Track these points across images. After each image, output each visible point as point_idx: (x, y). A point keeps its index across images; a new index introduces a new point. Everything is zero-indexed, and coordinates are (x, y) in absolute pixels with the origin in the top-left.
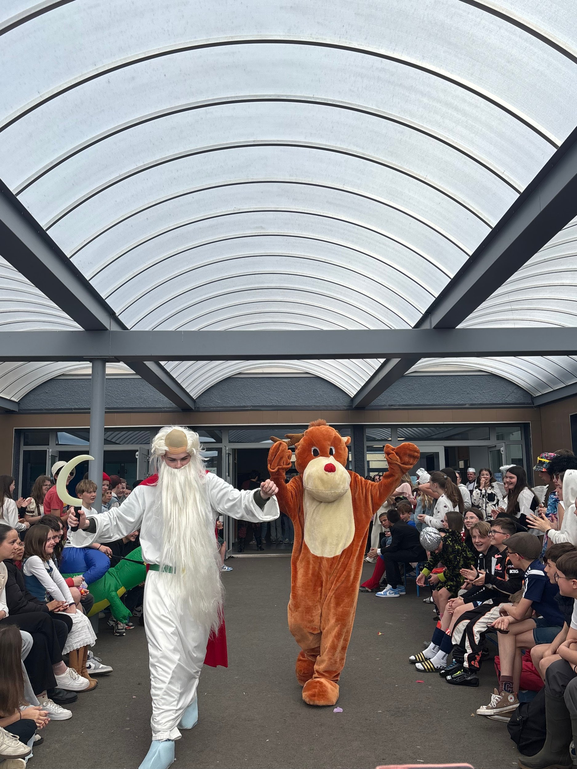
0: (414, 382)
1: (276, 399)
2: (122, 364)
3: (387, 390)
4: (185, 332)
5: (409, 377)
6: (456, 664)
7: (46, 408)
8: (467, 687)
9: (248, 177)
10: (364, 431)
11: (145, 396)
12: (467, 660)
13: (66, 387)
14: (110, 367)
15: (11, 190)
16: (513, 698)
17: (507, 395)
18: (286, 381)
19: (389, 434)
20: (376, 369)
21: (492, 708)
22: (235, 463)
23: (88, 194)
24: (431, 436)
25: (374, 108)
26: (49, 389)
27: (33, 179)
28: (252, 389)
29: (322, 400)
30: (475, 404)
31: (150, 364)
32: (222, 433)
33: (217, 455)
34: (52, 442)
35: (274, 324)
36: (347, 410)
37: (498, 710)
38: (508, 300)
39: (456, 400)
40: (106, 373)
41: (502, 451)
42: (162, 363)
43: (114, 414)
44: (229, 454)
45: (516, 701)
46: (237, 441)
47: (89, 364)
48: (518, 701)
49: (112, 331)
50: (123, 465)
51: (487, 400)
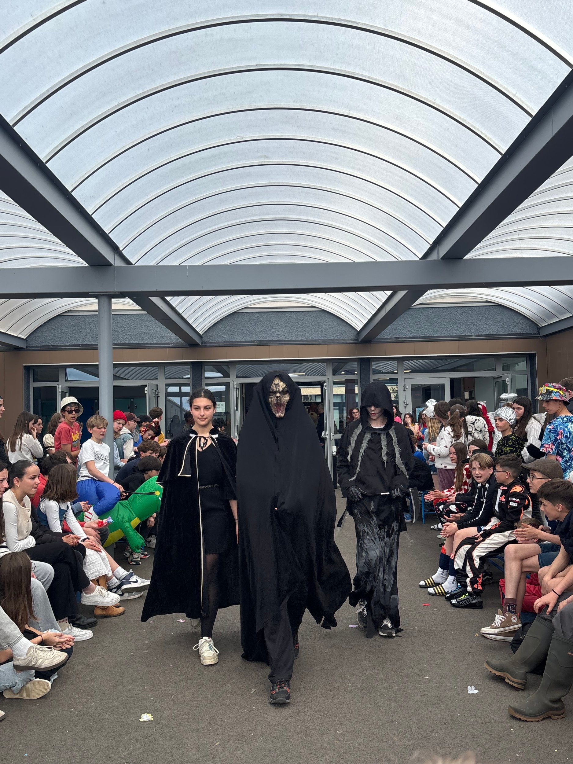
0: (420, 314)
1: (282, 333)
2: (127, 300)
3: (394, 322)
4: (190, 266)
5: (416, 310)
6: (461, 588)
7: (54, 344)
8: (472, 610)
9: (251, 104)
10: (370, 366)
11: (151, 331)
12: (469, 584)
13: (73, 324)
14: (115, 303)
15: (8, 121)
16: (516, 618)
17: (513, 326)
18: (292, 315)
19: (395, 367)
20: (383, 302)
21: (497, 628)
22: (243, 397)
23: (87, 124)
24: (437, 368)
25: (381, 27)
26: (56, 326)
27: (29, 109)
28: (258, 324)
29: (329, 334)
30: (481, 335)
31: (156, 300)
32: (229, 368)
33: (225, 390)
34: (61, 378)
35: (279, 257)
36: (354, 343)
37: (501, 629)
38: (516, 229)
39: (462, 331)
40: (112, 309)
41: (508, 382)
42: (168, 298)
43: (122, 350)
44: (237, 388)
45: (519, 621)
46: (244, 376)
47: (95, 300)
48: (520, 622)
49: (117, 267)
50: (132, 400)
51: (493, 331)
